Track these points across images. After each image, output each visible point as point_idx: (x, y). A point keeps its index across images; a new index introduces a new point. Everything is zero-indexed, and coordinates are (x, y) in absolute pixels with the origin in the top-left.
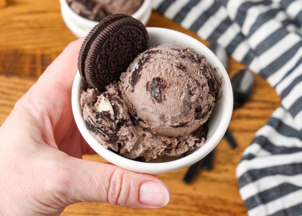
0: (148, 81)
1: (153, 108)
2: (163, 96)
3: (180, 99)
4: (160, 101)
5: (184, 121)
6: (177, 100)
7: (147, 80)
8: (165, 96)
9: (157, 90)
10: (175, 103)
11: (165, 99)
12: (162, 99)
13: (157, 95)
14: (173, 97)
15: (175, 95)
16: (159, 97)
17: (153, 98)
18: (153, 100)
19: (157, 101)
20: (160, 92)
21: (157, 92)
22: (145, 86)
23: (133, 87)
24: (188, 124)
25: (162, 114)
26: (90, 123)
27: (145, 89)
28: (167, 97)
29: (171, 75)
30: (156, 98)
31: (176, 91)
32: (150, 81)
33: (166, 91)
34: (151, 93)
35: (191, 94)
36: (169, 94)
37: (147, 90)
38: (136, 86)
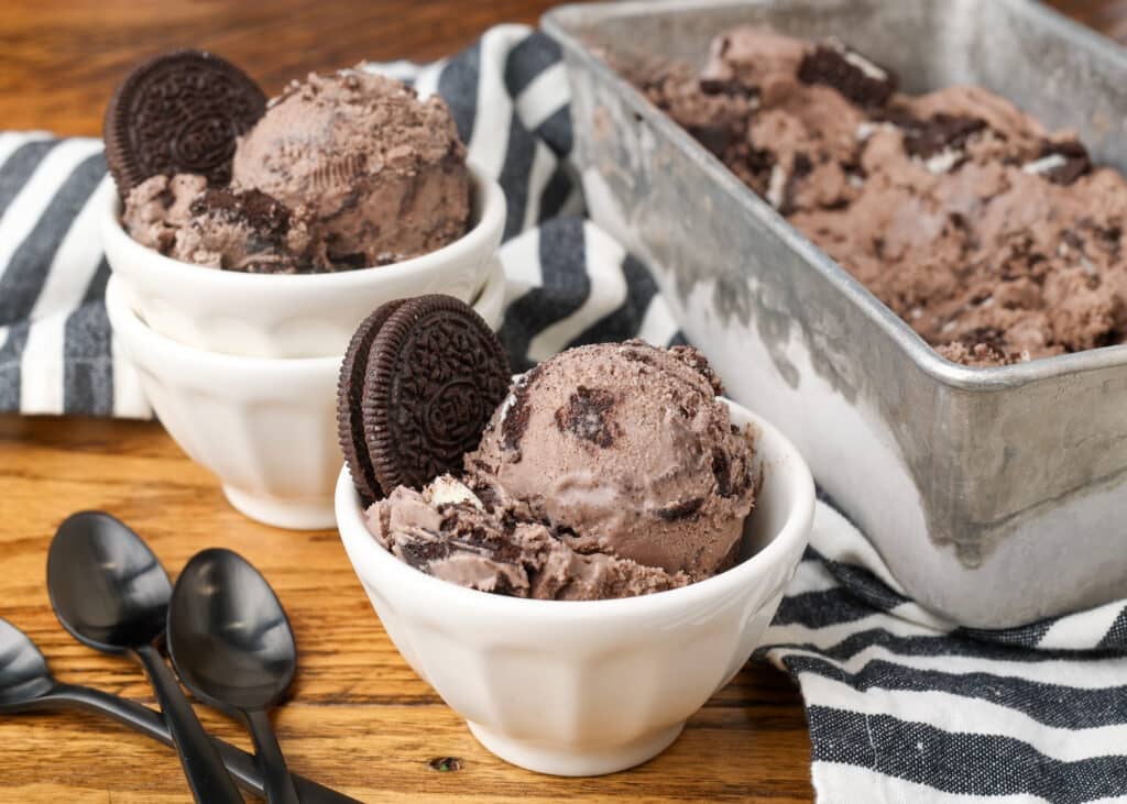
0: (557, 408)
1: (593, 469)
2: (611, 426)
3: (662, 426)
4: (607, 443)
5: (691, 492)
6: (655, 428)
7: (553, 408)
8: (617, 426)
9: (592, 418)
10: (651, 437)
11: (621, 434)
12: (613, 435)
13: (593, 429)
14: (641, 421)
15: (644, 416)
16: (601, 433)
17: (585, 442)
18: (587, 448)
19: (598, 446)
20: (601, 420)
21: (591, 423)
22: (551, 425)
23: (516, 448)
24: (704, 507)
25: (623, 478)
27: (555, 429)
28: (622, 426)
29: (616, 374)
30: (593, 438)
31: (644, 406)
32: (562, 407)
33: (617, 413)
34: (575, 431)
35: (688, 414)
36: (627, 418)
37: (562, 429)
38: (522, 443)
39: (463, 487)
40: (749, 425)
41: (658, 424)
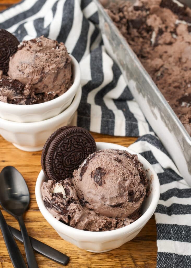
0: (93, 171)
1: (96, 190)
2: (103, 180)
3: (116, 183)
4: (101, 185)
5: (120, 201)
6: (114, 183)
7: (91, 170)
8: (104, 181)
9: (99, 177)
10: (112, 186)
11: (105, 183)
12: (103, 183)
13: (98, 180)
14: (111, 181)
15: (112, 180)
16: (100, 182)
17: (95, 183)
18: (96, 185)
19: (98, 185)
20: (101, 178)
21: (98, 178)
22: (90, 175)
23: (82, 177)
24: (124, 205)
25: (102, 195)
26: (47, 201)
27: (90, 176)
28: (106, 181)
29: (109, 165)
30: (98, 182)
31: (113, 177)
32: (94, 171)
33: (105, 177)
34: (94, 179)
35: (125, 180)
36: (107, 179)
37: (92, 177)
38: (83, 176)
39: (63, 187)
40: (152, 175)
41: (115, 183)
